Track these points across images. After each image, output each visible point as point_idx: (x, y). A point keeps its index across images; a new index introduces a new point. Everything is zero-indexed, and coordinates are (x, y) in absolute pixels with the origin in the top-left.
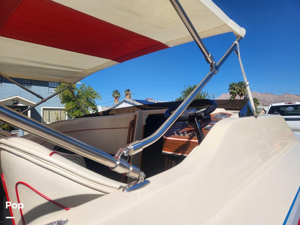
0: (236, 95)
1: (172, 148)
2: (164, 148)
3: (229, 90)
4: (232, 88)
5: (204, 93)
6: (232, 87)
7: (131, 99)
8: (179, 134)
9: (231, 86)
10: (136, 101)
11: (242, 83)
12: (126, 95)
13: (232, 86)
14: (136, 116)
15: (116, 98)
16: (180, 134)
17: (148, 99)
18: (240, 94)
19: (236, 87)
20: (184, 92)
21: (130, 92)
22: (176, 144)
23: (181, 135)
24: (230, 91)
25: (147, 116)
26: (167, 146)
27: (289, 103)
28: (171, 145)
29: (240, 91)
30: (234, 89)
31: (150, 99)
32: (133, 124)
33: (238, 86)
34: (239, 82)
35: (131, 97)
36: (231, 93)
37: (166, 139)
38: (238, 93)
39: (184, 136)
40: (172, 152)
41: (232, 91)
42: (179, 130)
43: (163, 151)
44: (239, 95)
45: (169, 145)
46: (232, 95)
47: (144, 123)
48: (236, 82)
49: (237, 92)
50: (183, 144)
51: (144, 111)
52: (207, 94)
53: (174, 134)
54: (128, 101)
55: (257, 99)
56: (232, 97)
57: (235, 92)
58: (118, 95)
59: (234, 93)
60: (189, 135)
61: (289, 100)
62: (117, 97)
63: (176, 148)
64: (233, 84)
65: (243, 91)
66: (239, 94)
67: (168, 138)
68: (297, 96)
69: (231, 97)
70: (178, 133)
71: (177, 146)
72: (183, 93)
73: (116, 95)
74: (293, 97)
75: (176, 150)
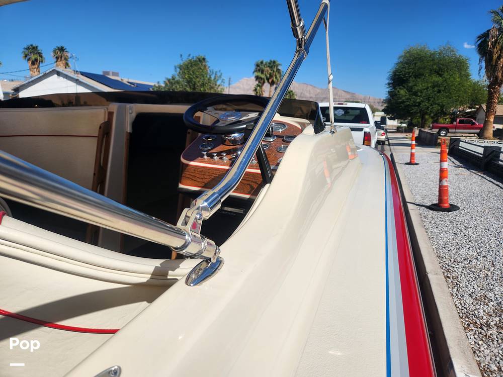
0: (264, 82)
1: (199, 180)
2: (183, 181)
3: (254, 72)
4: (259, 70)
5: (214, 72)
6: (259, 68)
7: (68, 70)
8: (211, 156)
9: (258, 65)
10: (83, 74)
11: (274, 62)
12: (57, 58)
14: (111, 114)
15: (33, 63)
16: (214, 156)
17: (108, 73)
18: (270, 81)
19: (266, 69)
20: (180, 67)
21: (66, 54)
22: (207, 174)
23: (216, 157)
24: (256, 74)
25: (134, 115)
26: (189, 176)
27: (339, 104)
28: (198, 176)
29: (271, 76)
30: (262, 73)
31: (113, 73)
32: (105, 130)
33: (269, 67)
34: (271, 61)
35: (70, 64)
36: (257, 78)
37: (187, 165)
38: (268, 80)
39: (221, 161)
40: (199, 187)
41: (259, 74)
42: (209, 148)
43: (181, 186)
45: (194, 174)
46: (259, 82)
47: (129, 129)
48: (266, 60)
49: (267, 77)
50: (219, 174)
51: (128, 105)
52: (220, 77)
53: (202, 156)
54: (64, 72)
55: (294, 91)
56: (258, 86)
57: (263, 76)
58: (39, 58)
59: (261, 78)
60: (230, 159)
62: (36, 60)
63: (206, 181)
64: (262, 63)
65: (274, 77)
66: (268, 82)
67: (192, 163)
69: (257, 84)
70: (208, 155)
71: (208, 177)
72: (178, 70)
73: (33, 57)
75: (207, 183)
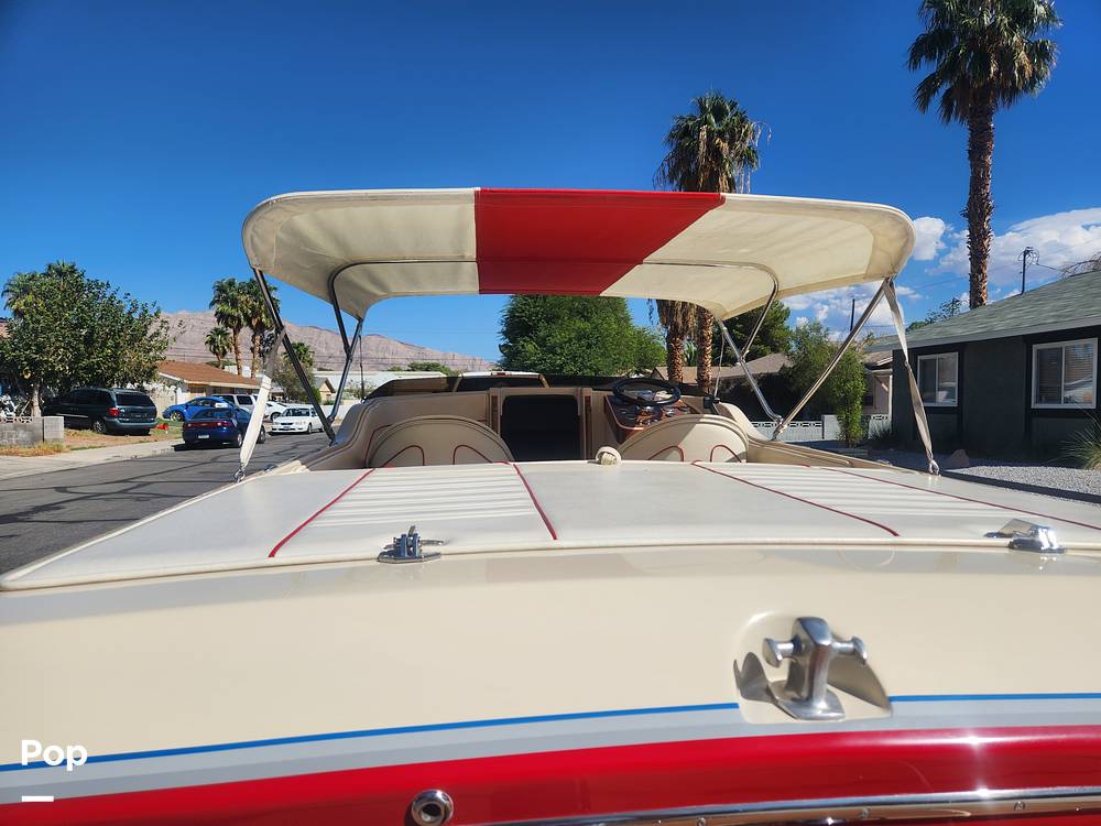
0: (239, 326)
3: (212, 304)
4: (226, 300)
6: (224, 293)
9: (221, 289)
13: (225, 291)
18: (254, 323)
19: (243, 298)
24: (218, 307)
29: (256, 313)
30: (234, 304)
33: (249, 293)
36: (221, 316)
38: (249, 320)
41: (227, 309)
44: (251, 326)
46: (225, 325)
49: (245, 315)
55: (306, 344)
56: (218, 332)
57: (234, 312)
59: (233, 318)
61: (381, 355)
64: (231, 284)
65: (263, 315)
66: (250, 324)
68: (402, 346)
74: (391, 347)
